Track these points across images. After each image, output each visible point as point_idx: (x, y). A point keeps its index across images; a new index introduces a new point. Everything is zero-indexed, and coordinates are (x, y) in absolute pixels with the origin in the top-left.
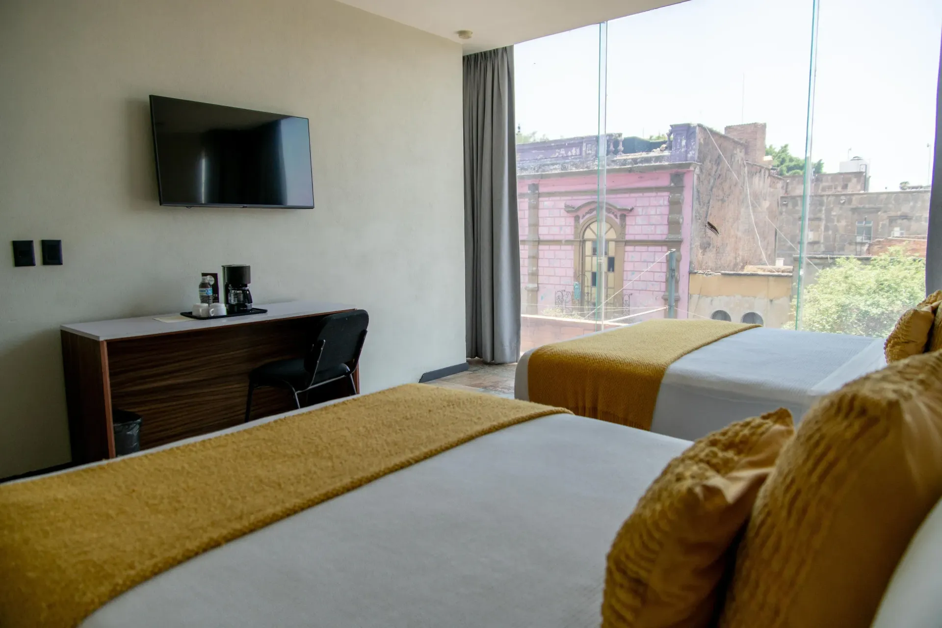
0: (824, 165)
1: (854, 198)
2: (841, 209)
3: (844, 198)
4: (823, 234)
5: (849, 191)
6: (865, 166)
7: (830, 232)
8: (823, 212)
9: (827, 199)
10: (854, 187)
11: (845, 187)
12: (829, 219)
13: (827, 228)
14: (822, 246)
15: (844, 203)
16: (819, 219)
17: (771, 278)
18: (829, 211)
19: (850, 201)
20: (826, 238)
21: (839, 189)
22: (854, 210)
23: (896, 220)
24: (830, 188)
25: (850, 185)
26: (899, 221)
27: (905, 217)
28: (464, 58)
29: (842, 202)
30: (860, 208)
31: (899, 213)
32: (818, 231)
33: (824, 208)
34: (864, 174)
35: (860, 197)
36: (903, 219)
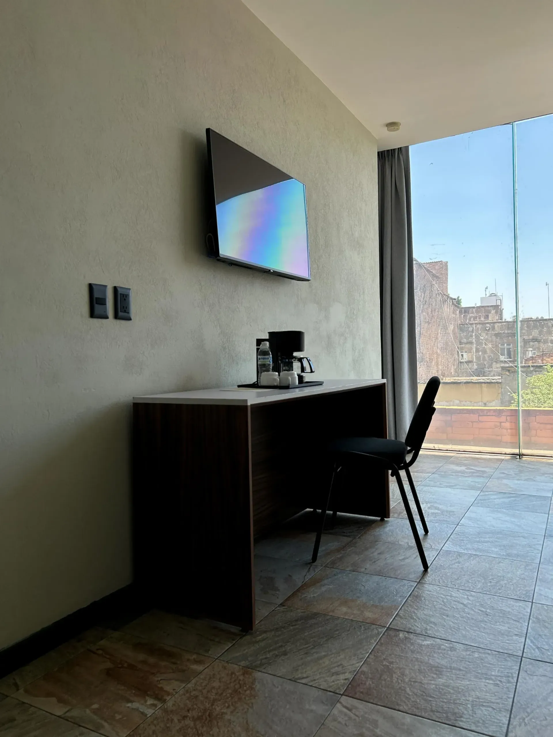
0: (462, 301)
1: (496, 325)
2: (487, 334)
3: (489, 326)
4: (475, 354)
5: (490, 320)
6: (500, 300)
7: (480, 353)
8: (474, 337)
9: (476, 326)
10: (493, 317)
11: (487, 317)
12: (479, 343)
13: (477, 350)
14: (475, 364)
15: (489, 329)
16: (471, 343)
17: (483, 385)
18: (477, 337)
19: (493, 328)
20: (478, 358)
21: (482, 319)
22: (497, 335)
23: (529, 342)
24: (475, 318)
25: (490, 316)
26: (531, 343)
27: (535, 340)
28: (378, 153)
29: (487, 329)
30: (501, 333)
31: (531, 337)
32: (471, 352)
33: (474, 334)
34: (500, 307)
35: (500, 324)
36: (534, 342)
